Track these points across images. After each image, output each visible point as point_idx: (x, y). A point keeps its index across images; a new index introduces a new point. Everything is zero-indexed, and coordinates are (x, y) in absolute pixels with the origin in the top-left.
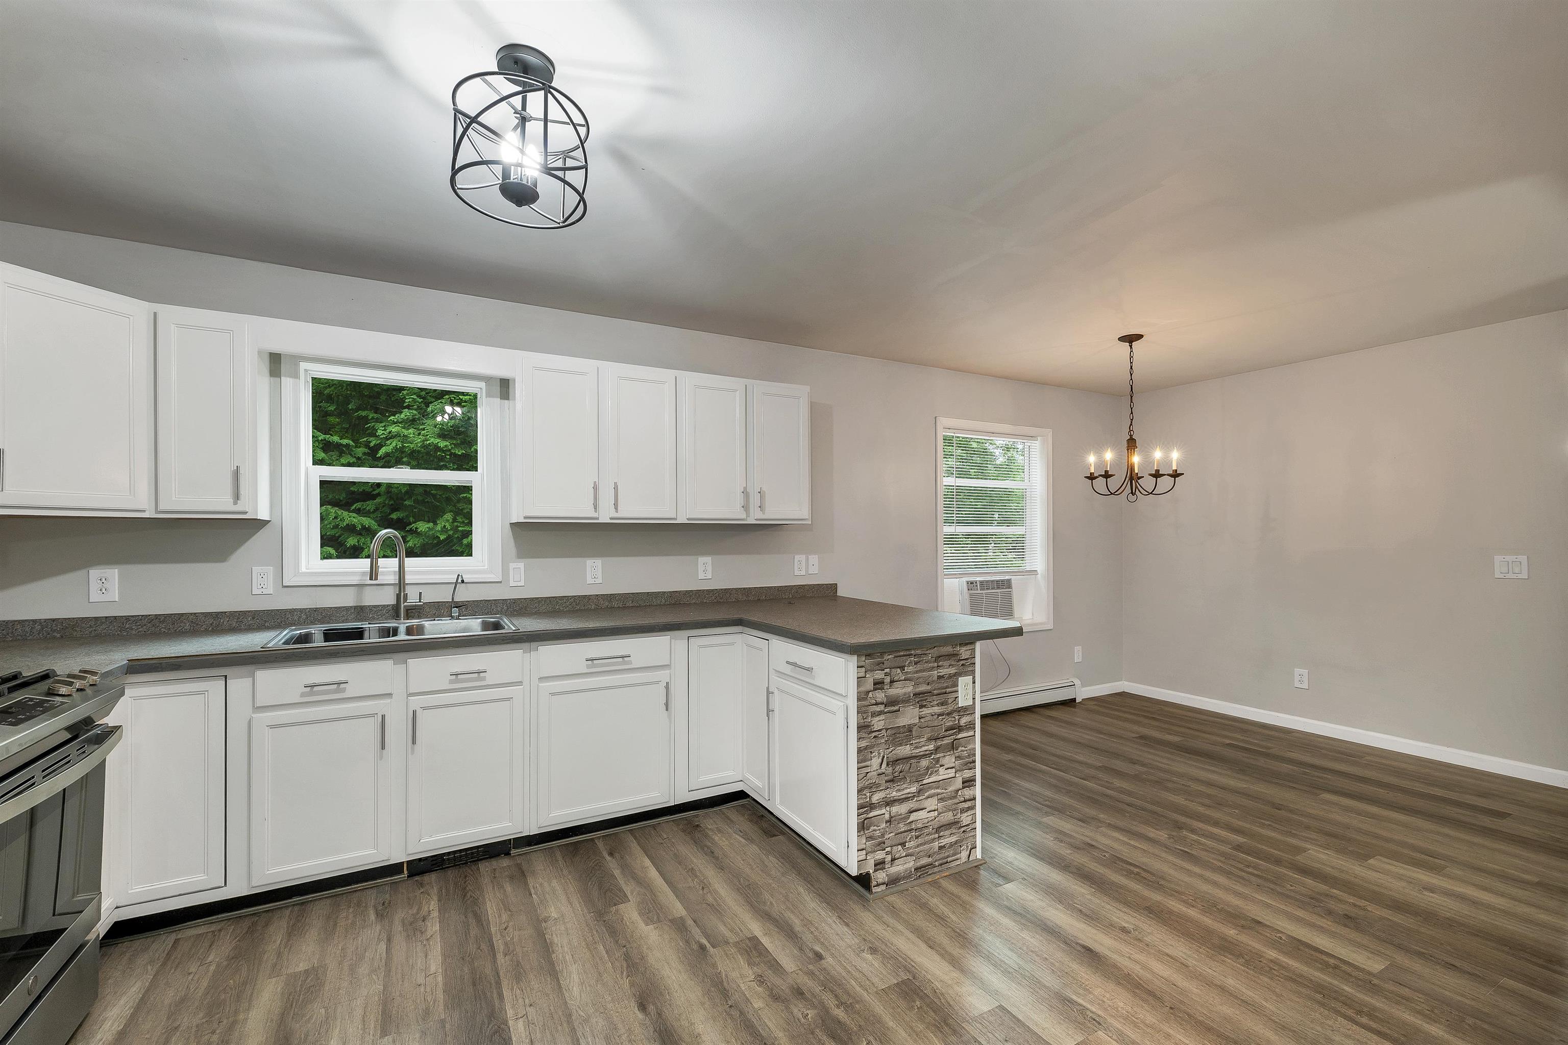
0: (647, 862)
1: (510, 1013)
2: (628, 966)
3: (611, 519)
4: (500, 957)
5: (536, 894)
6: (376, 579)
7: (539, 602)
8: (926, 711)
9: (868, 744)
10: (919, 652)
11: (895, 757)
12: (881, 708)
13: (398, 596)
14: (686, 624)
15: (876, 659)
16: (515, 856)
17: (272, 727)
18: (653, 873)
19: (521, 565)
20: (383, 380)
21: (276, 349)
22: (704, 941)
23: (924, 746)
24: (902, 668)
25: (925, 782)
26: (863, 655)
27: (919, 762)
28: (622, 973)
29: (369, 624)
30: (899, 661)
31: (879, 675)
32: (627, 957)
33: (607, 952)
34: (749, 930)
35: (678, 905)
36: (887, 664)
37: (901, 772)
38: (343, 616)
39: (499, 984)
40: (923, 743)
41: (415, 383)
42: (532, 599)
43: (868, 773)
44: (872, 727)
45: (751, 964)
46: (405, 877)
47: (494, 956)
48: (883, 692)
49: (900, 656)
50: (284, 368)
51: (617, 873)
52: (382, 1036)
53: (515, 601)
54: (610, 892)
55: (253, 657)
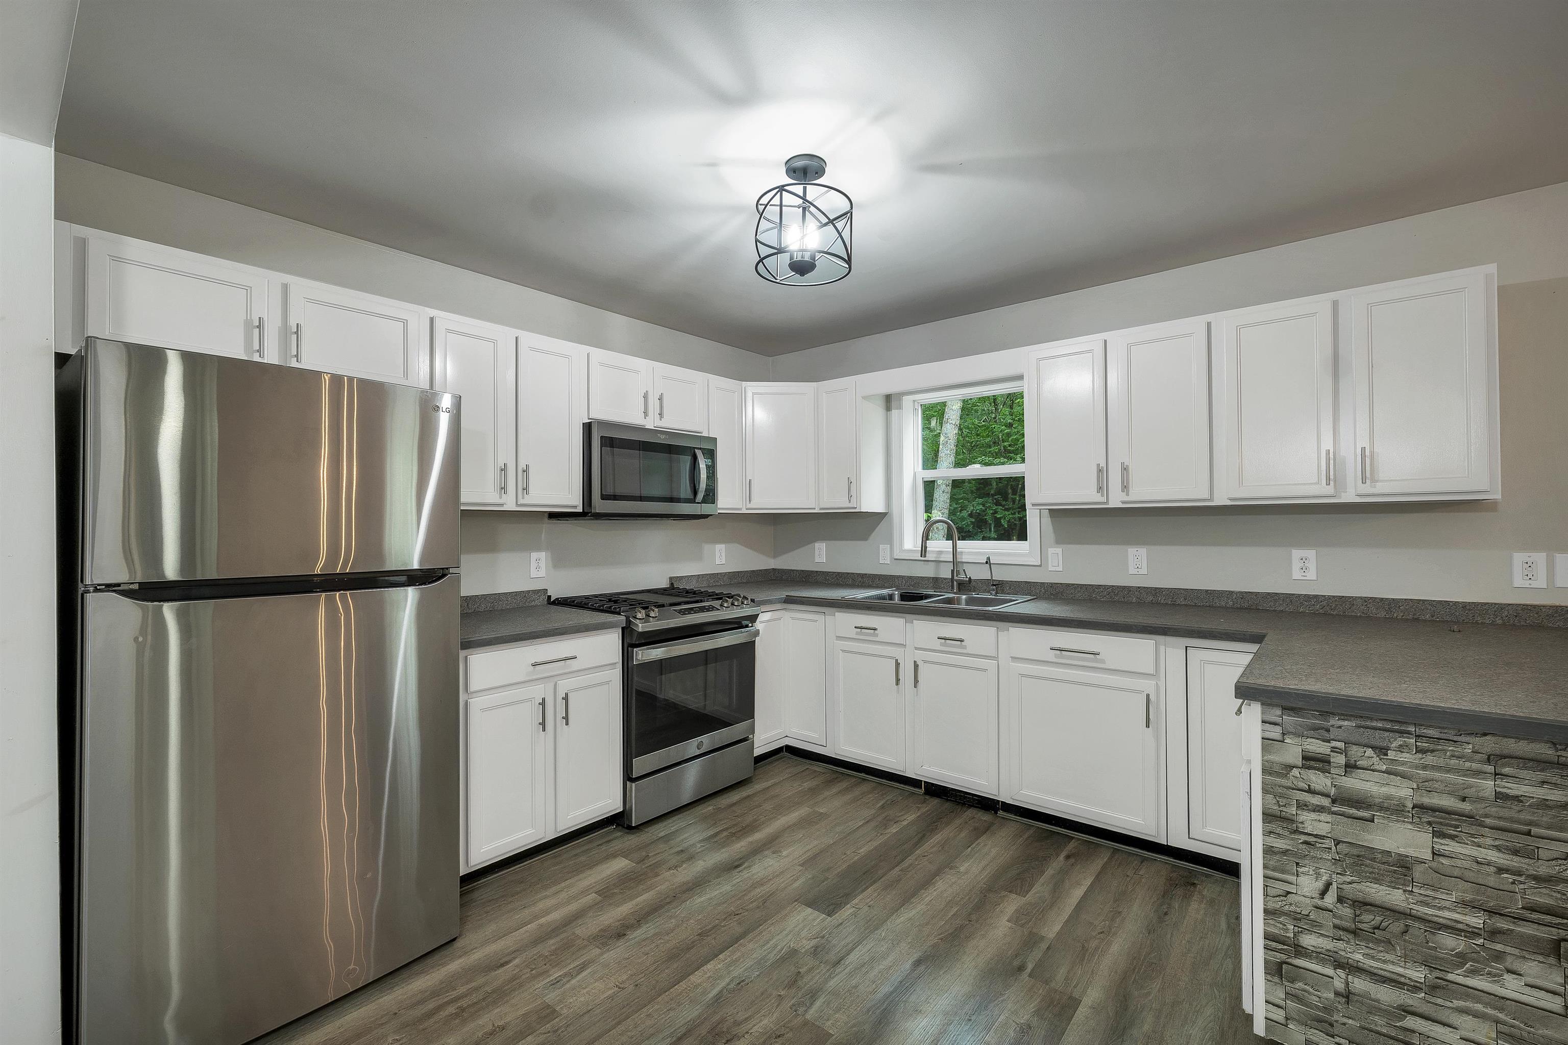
0: (1088, 882)
1: (856, 901)
2: (951, 934)
3: (1123, 502)
4: (897, 869)
5: (973, 849)
6: (925, 556)
7: (1075, 588)
8: (1449, 846)
9: (1289, 848)
10: (1431, 732)
11: (1360, 896)
12: (1326, 802)
13: (953, 571)
14: (1175, 629)
15: (1309, 719)
16: (999, 817)
17: (844, 651)
18: (1078, 893)
19: (1059, 550)
20: (961, 396)
21: (888, 392)
22: (1030, 967)
23: (1449, 909)
24: (1382, 751)
25: (1450, 977)
26: (1277, 706)
27: (1433, 933)
28: (941, 934)
29: (934, 592)
30: (1378, 738)
31: (1317, 747)
32: (961, 928)
33: (954, 915)
34: (1084, 992)
35: (1057, 928)
36: (1334, 733)
37: (1378, 928)
38: (926, 584)
39: (875, 882)
40: (1447, 904)
41: (984, 393)
42: (1068, 585)
43: (1289, 893)
44: (1300, 825)
45: (1038, 1013)
46: (921, 792)
47: (896, 866)
48: (1327, 777)
49: (1375, 728)
50: (893, 404)
51: (1050, 872)
52: (800, 865)
53: (1052, 585)
54: (1022, 882)
55: (832, 603)
